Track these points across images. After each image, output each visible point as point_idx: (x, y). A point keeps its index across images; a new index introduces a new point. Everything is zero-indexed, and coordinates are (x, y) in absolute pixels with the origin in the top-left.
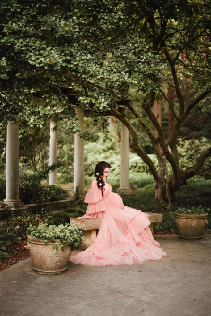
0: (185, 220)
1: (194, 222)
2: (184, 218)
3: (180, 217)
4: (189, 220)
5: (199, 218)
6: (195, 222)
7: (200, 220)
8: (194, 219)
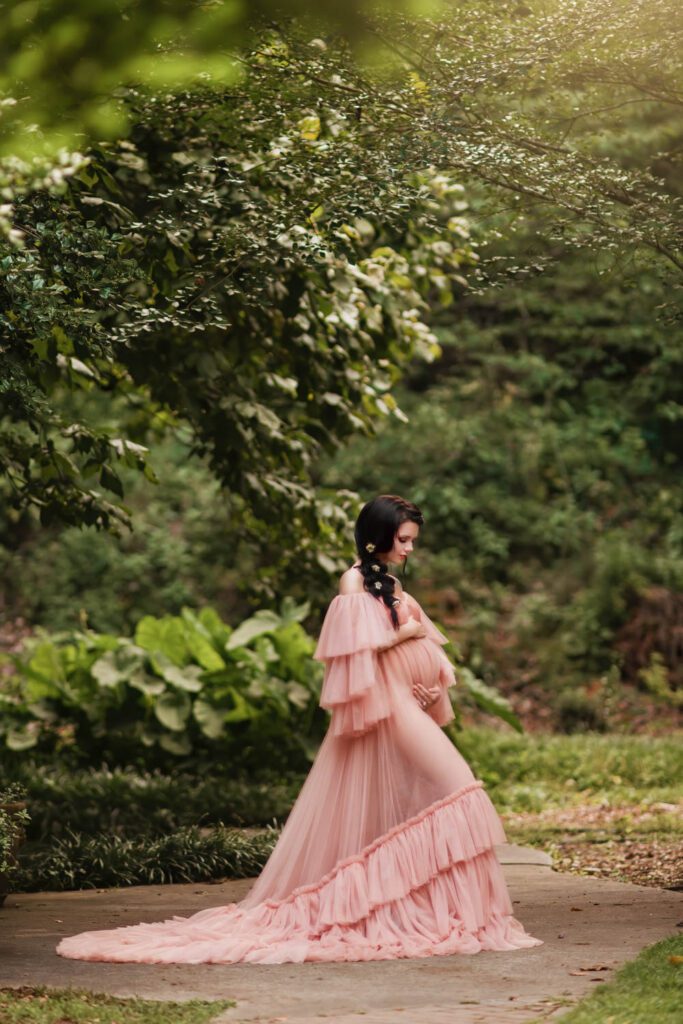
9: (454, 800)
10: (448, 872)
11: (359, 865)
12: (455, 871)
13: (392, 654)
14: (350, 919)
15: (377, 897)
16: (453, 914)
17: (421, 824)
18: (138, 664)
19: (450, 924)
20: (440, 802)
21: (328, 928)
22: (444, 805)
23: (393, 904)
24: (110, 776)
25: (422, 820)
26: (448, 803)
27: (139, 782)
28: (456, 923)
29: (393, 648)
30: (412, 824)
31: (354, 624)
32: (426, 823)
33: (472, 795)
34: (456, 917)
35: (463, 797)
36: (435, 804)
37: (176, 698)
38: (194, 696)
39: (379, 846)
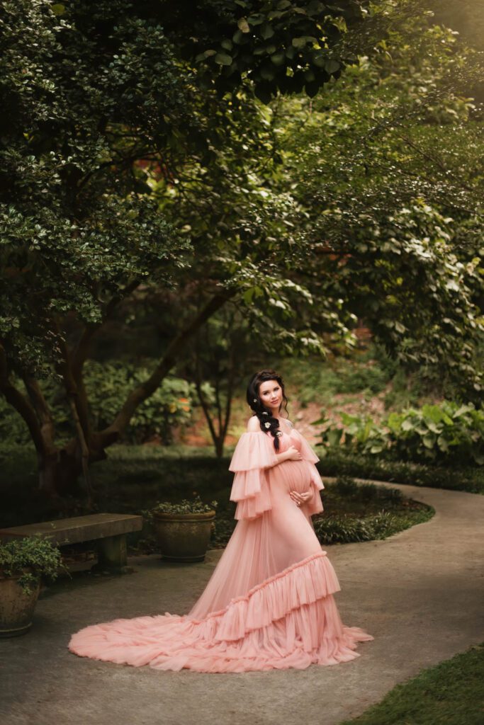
0: (177, 526)
1: (195, 528)
2: (176, 521)
3: (167, 520)
4: (185, 524)
5: (202, 520)
6: (197, 529)
7: (205, 524)
8: (193, 522)
9: (305, 563)
10: (299, 609)
11: (243, 602)
12: (302, 610)
13: (276, 470)
14: (233, 638)
15: (251, 624)
16: (299, 637)
17: (284, 578)
18: (419, 422)
19: (295, 645)
20: (296, 564)
21: (220, 642)
22: (299, 566)
23: (260, 630)
24: (404, 465)
25: (285, 575)
26: (302, 565)
27: (413, 468)
28: (299, 644)
29: (276, 465)
30: (279, 577)
31: (251, 452)
32: (287, 577)
33: (317, 562)
34: (300, 640)
35: (312, 562)
36: (293, 565)
37: (432, 435)
38: (438, 435)
39: (257, 590)
